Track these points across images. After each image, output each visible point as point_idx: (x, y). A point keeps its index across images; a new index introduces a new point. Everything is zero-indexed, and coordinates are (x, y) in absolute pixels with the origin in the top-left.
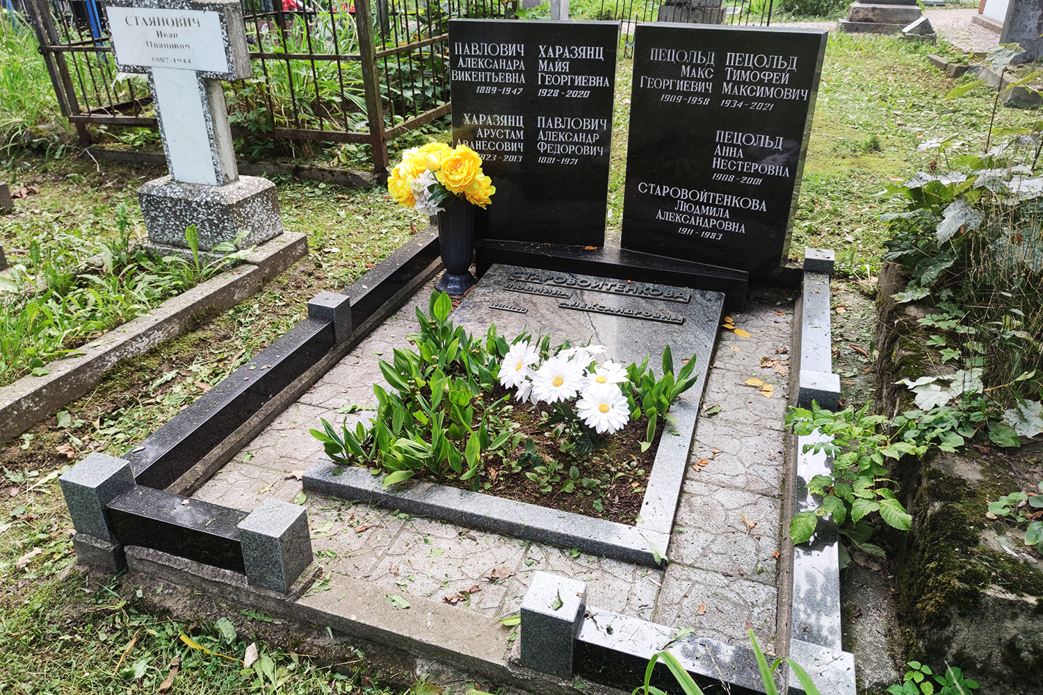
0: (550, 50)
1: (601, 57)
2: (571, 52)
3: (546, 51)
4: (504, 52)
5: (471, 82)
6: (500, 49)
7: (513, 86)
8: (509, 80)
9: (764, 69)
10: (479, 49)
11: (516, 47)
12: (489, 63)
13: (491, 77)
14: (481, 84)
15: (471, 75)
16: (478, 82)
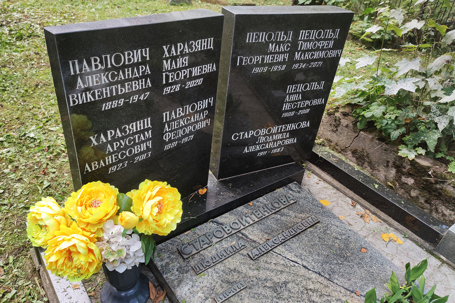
0: (173, 49)
1: (212, 47)
2: (190, 47)
3: (169, 51)
4: (129, 60)
5: (95, 101)
6: (125, 58)
7: (139, 92)
8: (136, 87)
9: (321, 40)
10: (101, 62)
11: (142, 52)
12: (113, 76)
13: (117, 90)
14: (107, 100)
15: (93, 95)
16: (103, 99)
